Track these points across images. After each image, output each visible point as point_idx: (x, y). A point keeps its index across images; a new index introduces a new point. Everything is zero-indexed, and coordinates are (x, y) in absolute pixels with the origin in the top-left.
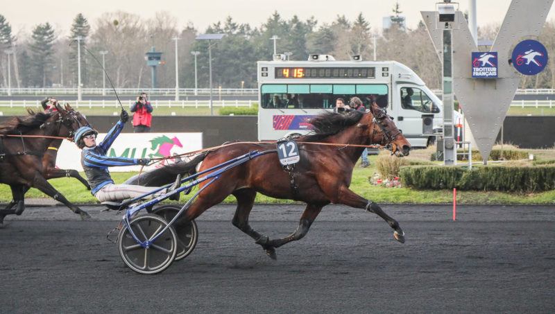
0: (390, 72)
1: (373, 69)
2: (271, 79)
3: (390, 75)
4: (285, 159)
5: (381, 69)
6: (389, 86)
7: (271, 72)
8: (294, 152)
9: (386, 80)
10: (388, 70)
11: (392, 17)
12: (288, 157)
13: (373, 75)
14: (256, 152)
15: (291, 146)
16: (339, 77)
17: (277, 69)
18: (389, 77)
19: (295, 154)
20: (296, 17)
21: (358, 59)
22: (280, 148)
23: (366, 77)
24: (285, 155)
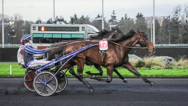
0: (85, 29)
1: (78, 28)
2: (37, 31)
3: (85, 30)
4: (102, 48)
5: (82, 28)
6: (85, 35)
7: (37, 28)
8: (106, 45)
9: (83, 32)
10: (84, 28)
11: (112, 15)
12: (103, 47)
13: (78, 30)
14: (91, 45)
15: (105, 43)
16: (64, 31)
17: (39, 27)
18: (85, 31)
19: (106, 46)
20: (83, 16)
21: (73, 23)
22: (101, 43)
23: (75, 31)
24: (102, 46)
